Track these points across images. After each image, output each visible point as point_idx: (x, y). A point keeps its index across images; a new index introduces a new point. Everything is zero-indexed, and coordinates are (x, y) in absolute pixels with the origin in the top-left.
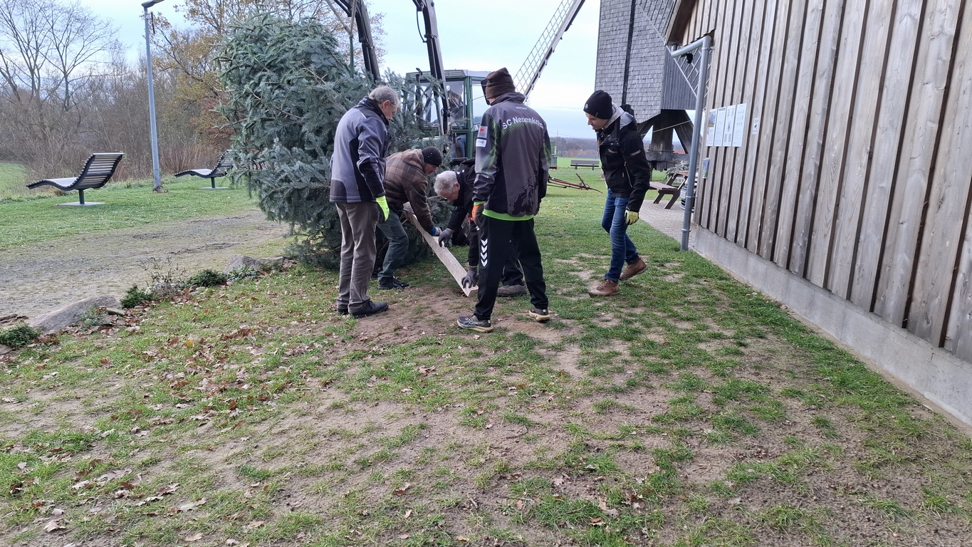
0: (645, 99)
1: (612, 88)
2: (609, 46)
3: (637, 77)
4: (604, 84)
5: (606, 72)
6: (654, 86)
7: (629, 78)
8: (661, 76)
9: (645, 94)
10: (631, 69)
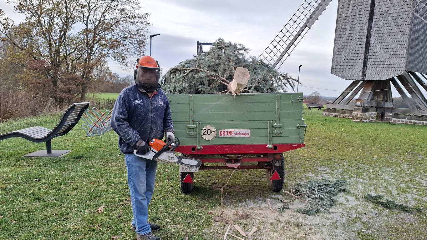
0: (388, 63)
1: (351, 55)
2: (347, 27)
3: (378, 47)
4: (343, 53)
5: (345, 44)
6: (398, 53)
7: (370, 48)
8: (405, 46)
9: (387, 60)
10: (372, 42)
